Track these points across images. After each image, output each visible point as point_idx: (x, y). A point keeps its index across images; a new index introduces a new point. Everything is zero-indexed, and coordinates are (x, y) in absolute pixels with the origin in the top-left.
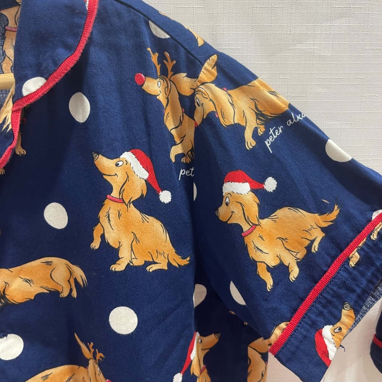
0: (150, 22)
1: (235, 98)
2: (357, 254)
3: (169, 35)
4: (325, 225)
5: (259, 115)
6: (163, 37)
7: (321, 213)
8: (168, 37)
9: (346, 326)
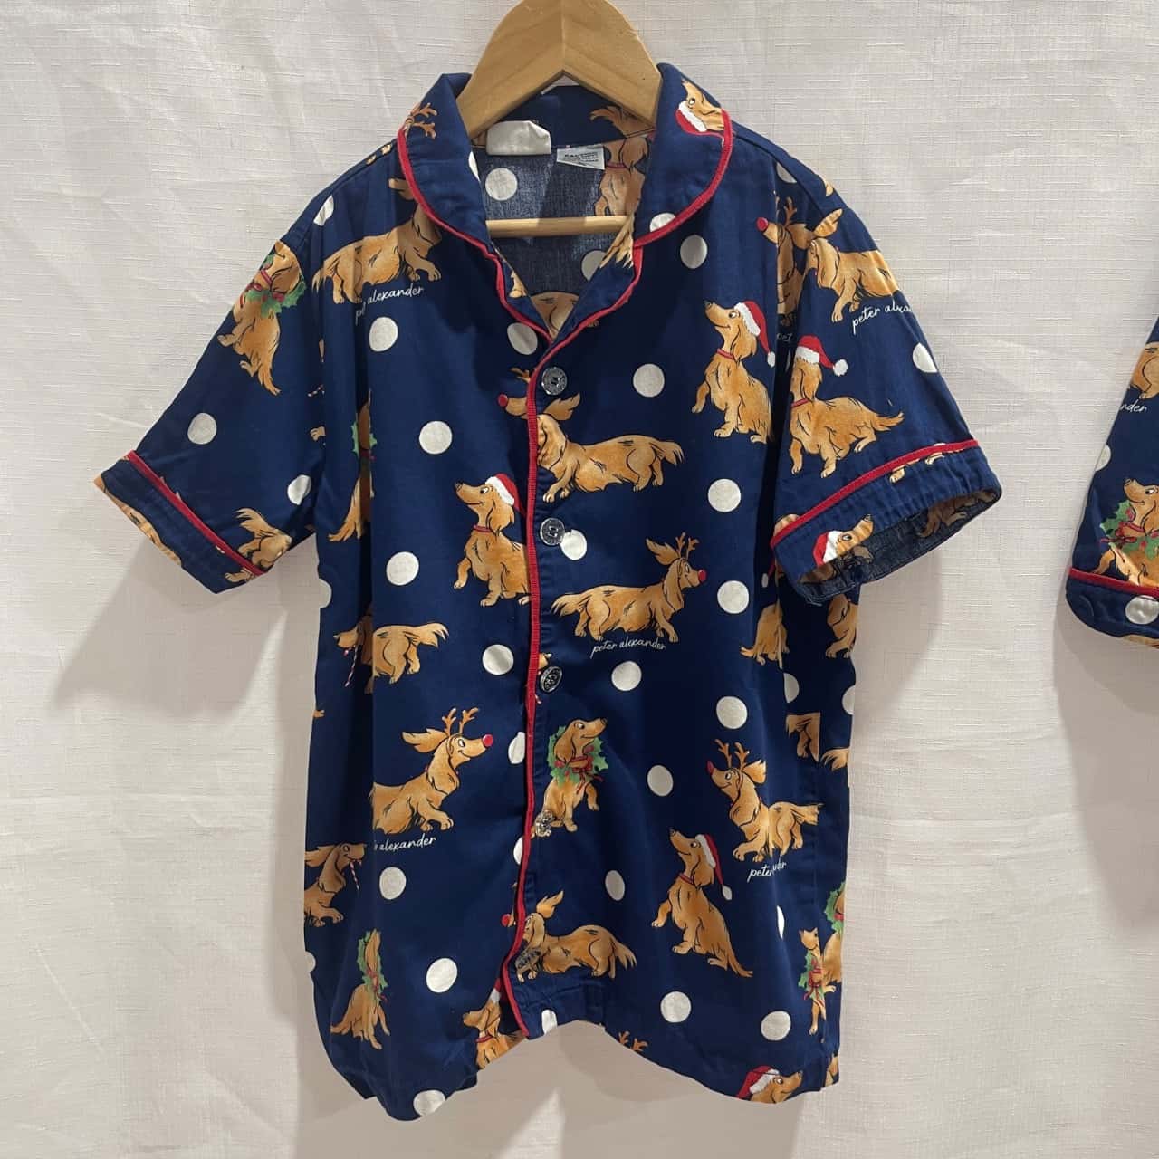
0: (778, 164)
1: (842, 262)
2: (902, 471)
3: (795, 178)
4: (881, 429)
5: (860, 288)
6: (789, 181)
7: (881, 415)
8: (794, 181)
9: (858, 537)
